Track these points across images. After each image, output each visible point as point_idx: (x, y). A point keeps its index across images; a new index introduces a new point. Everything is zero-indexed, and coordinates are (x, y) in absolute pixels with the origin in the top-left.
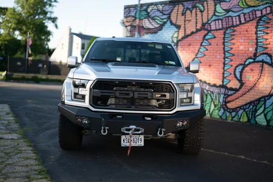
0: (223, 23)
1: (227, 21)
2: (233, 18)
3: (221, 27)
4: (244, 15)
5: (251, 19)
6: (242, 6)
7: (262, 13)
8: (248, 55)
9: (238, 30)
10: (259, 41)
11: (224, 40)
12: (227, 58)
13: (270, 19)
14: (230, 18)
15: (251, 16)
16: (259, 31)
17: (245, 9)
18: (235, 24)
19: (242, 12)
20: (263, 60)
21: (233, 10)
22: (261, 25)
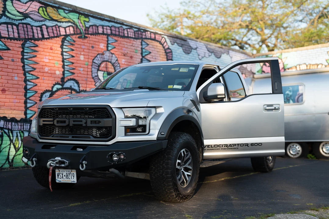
0: (20, 32)
1: (26, 29)
2: (34, 28)
3: (16, 35)
4: (47, 28)
5: (55, 35)
6: (43, 16)
7: (66, 32)
8: (54, 80)
9: (41, 46)
10: (66, 64)
11: (23, 55)
12: (29, 81)
13: (74, 41)
14: (29, 26)
15: (55, 32)
16: (66, 52)
17: (47, 21)
18: (36, 36)
19: (43, 23)
20: (71, 86)
21: (31, 16)
22: (66, 46)
